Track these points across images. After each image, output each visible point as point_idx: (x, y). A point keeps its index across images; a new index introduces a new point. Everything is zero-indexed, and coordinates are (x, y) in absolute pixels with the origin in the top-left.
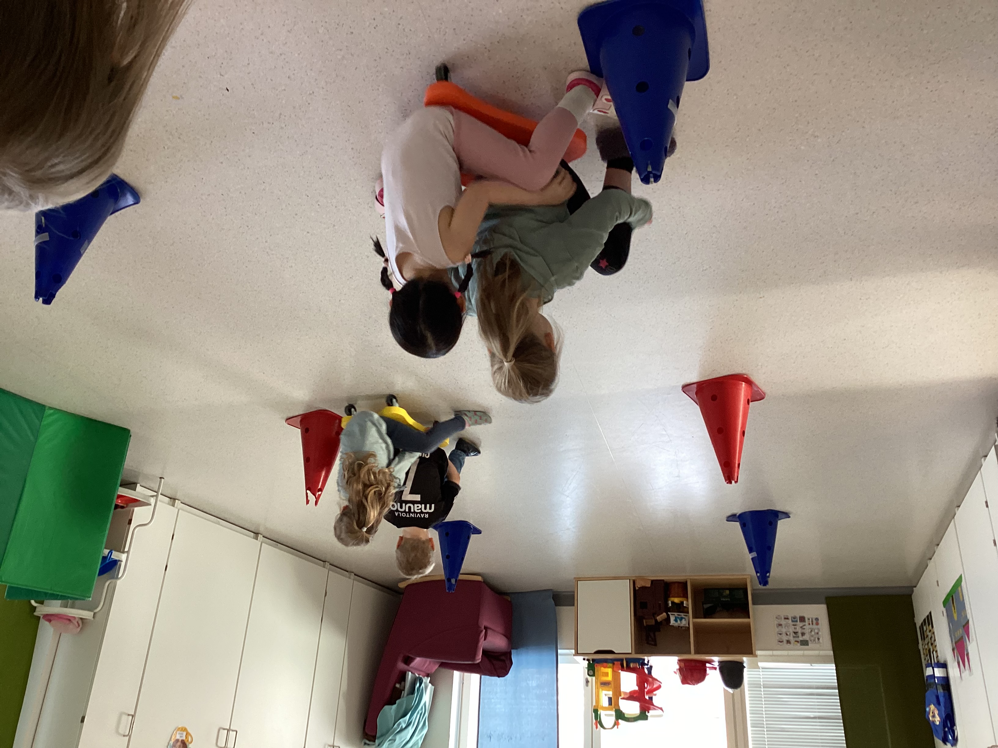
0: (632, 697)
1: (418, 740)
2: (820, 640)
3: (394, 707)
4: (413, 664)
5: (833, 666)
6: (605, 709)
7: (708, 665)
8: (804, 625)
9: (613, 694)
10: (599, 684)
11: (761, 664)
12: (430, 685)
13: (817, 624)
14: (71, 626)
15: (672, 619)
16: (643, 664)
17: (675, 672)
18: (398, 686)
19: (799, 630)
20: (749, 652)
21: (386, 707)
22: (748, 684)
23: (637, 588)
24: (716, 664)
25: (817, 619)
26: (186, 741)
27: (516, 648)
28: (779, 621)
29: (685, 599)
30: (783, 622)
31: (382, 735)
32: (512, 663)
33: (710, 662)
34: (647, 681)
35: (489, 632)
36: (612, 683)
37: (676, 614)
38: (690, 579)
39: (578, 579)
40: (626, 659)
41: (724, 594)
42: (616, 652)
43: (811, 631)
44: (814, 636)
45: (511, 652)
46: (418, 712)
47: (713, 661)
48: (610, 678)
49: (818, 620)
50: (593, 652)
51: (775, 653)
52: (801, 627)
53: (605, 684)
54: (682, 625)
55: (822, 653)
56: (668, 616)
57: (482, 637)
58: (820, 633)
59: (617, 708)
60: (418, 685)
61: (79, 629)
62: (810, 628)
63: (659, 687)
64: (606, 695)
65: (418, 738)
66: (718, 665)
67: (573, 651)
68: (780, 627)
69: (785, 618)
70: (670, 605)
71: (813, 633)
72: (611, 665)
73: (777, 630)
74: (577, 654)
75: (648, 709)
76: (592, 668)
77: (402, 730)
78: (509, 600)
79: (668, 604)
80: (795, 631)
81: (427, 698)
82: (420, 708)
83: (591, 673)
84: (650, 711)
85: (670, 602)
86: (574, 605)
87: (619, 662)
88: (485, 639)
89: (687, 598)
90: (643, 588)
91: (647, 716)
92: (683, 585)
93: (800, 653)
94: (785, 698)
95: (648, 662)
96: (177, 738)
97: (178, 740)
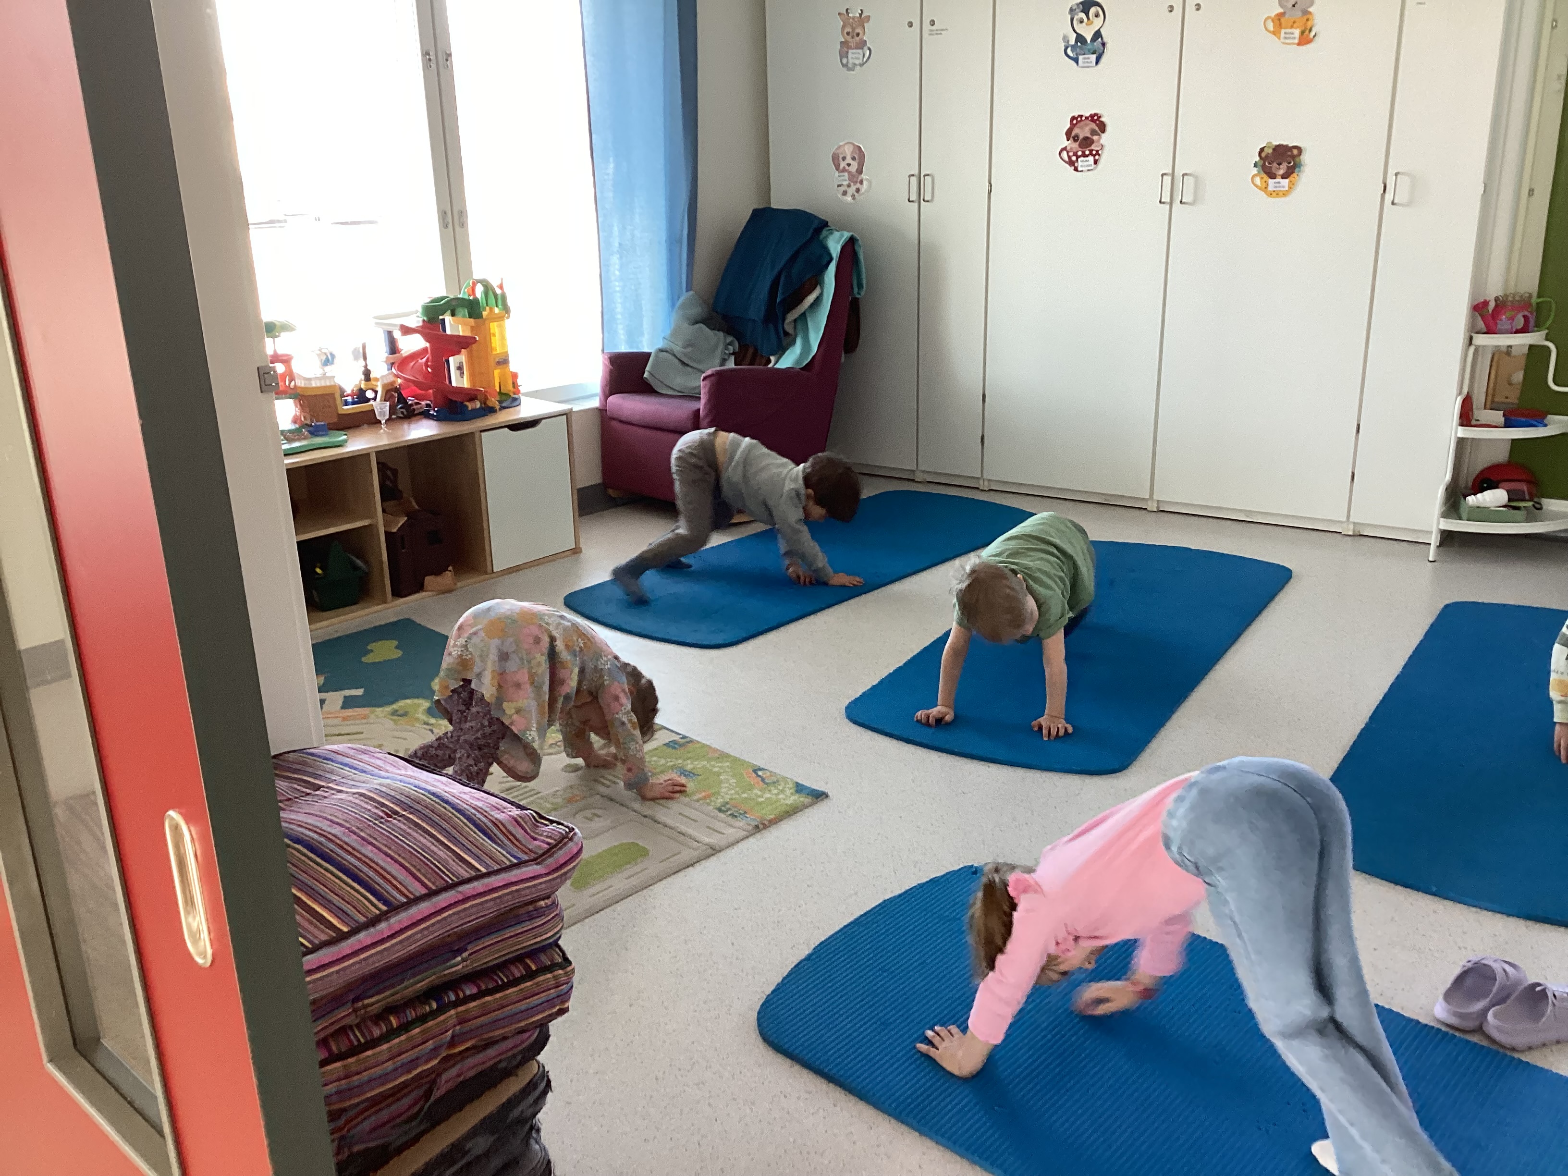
0: (456, 344)
26: (1265, 177)
38: (386, 600)
40: (483, 417)
42: (505, 429)
50: (544, 421)
86: (575, 493)
91: (424, 313)
96: (1287, 181)
97: (1284, 177)
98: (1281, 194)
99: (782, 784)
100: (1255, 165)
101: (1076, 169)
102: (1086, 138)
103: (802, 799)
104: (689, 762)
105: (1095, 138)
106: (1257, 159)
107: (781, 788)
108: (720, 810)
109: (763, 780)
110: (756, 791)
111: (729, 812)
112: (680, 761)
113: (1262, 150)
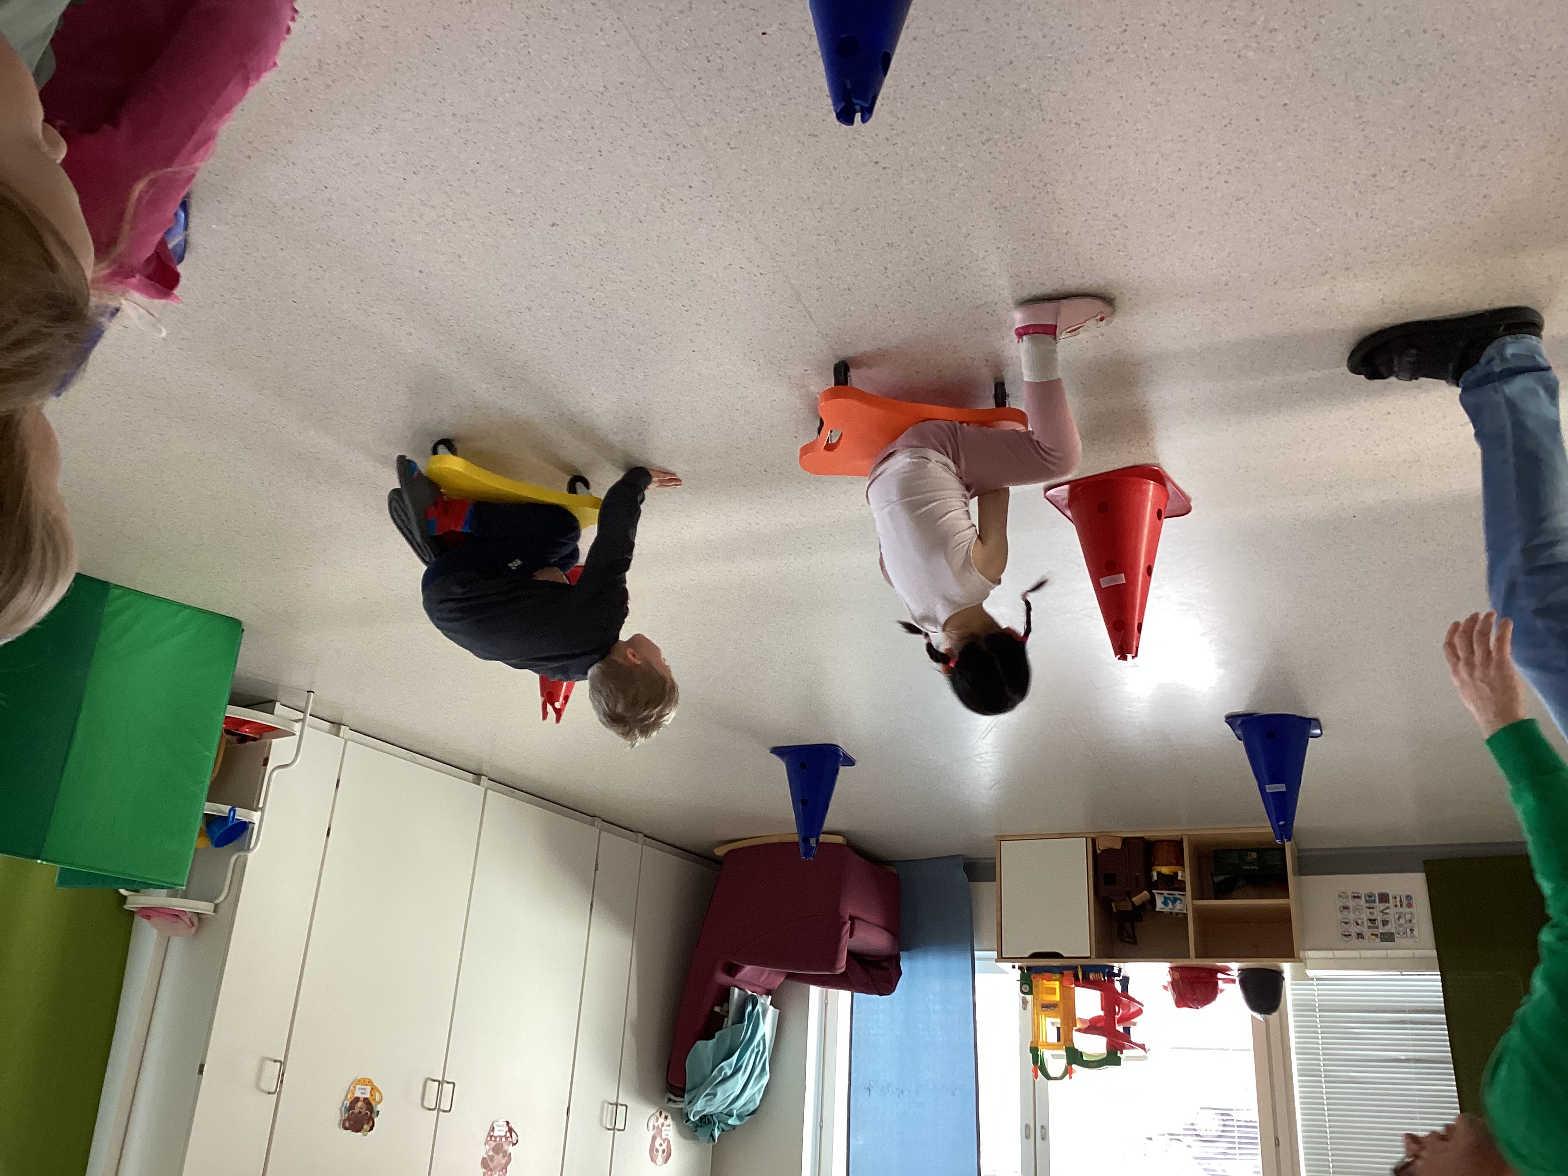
0: (1093, 1027)
1: (754, 1094)
2: (1414, 932)
3: (711, 1043)
4: (739, 976)
5: (1437, 976)
6: (1050, 1046)
7: (1220, 975)
8: (1388, 908)
9: (1063, 1022)
10: (1039, 1008)
11: (1310, 973)
12: (771, 1008)
13: (1410, 905)
14: (180, 926)
15: (1159, 901)
16: (1111, 975)
17: (1165, 988)
18: (717, 1009)
19: (1379, 917)
20: (1289, 954)
21: (700, 1043)
22: (1294, 1005)
23: (1099, 852)
24: (1235, 974)
25: (1409, 898)
26: (371, 1100)
27: (907, 949)
28: (1344, 901)
29: (1180, 868)
30: (1351, 903)
31: (694, 1088)
32: (900, 973)
33: (1224, 971)
34: (1119, 1003)
35: (857, 923)
36: (1061, 1006)
37: (1165, 892)
38: (1188, 835)
39: (1002, 839)
40: (1081, 966)
41: (1249, 858)
42: (1065, 955)
43: (1399, 917)
44: (1405, 926)
45: (899, 954)
46: (753, 1051)
47: (1230, 969)
48: (1057, 998)
49: (1411, 898)
50: (1027, 956)
51: (1338, 954)
52: (1382, 912)
53: (1048, 1007)
54: (1176, 911)
55: (1418, 953)
56: (1153, 896)
57: (847, 931)
58: (1415, 921)
59: (1069, 1045)
60: (750, 1008)
61: (193, 930)
62: (1397, 913)
63: (1139, 1012)
64: (1053, 1024)
65: (755, 1091)
66: (1238, 976)
67: (994, 954)
68: (1345, 913)
69: (1354, 897)
70: (1155, 878)
71: (1402, 921)
72: (1058, 976)
73: (1340, 916)
74: (1001, 958)
75: (1122, 1048)
76: (1027, 981)
77: (725, 1079)
78: (895, 872)
79: (1151, 877)
80: (1373, 917)
81: (766, 1028)
82: (755, 1043)
83: (1026, 988)
84: (1124, 1051)
85: (1155, 874)
86: (995, 880)
87: (1071, 972)
88: (851, 937)
89: (1183, 865)
90: (1109, 851)
91: (1120, 1058)
92: (1177, 844)
93: (1382, 953)
94: (1358, 1028)
95: (1120, 970)
96: (356, 1095)
97: (357, 1099)
98: (362, 1082)
100: (378, 1112)
101: (508, 1123)
102: (497, 1153)
105: (491, 1153)
106: (376, 1120)
113: (371, 1129)
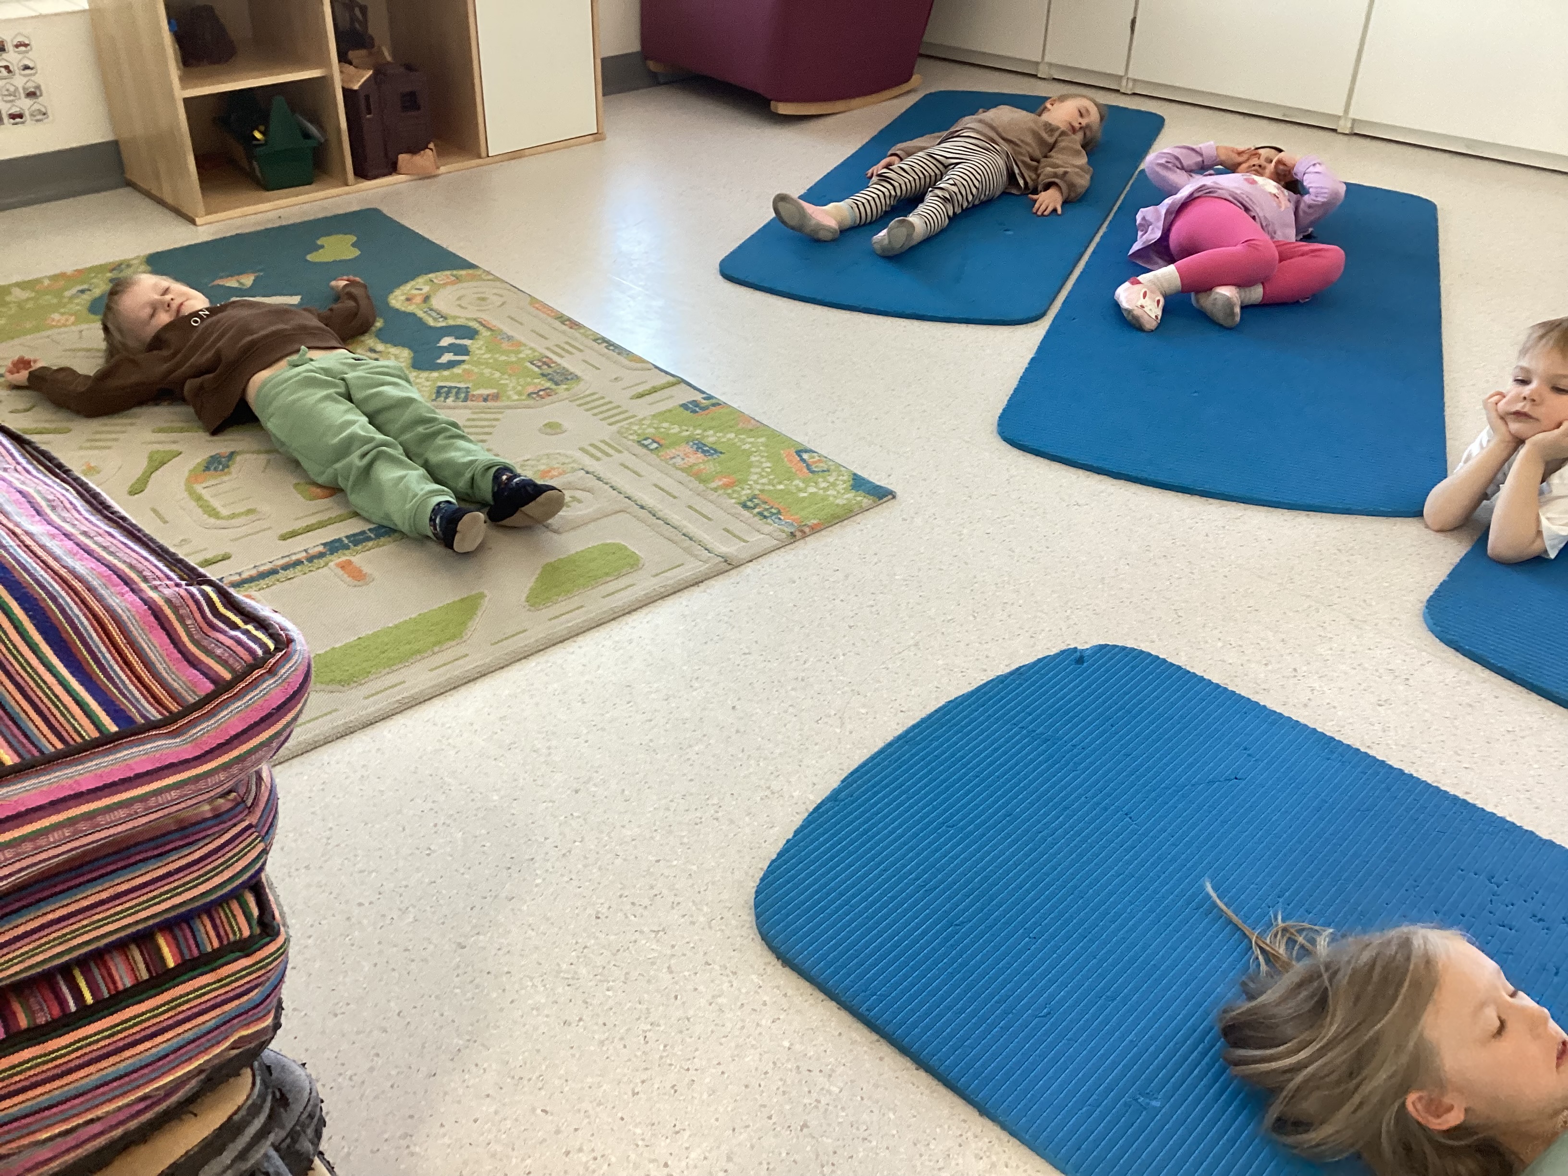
28: (36, 107)
30: (24, 104)
38: (347, 185)
39: (597, 136)
68: (31, 88)
69: (21, 116)
73: (38, 79)
99: (835, 474)
103: (859, 499)
104: (711, 432)
107: (831, 479)
108: (745, 506)
109: (808, 467)
110: (796, 482)
111: (757, 510)
112: (699, 431)
